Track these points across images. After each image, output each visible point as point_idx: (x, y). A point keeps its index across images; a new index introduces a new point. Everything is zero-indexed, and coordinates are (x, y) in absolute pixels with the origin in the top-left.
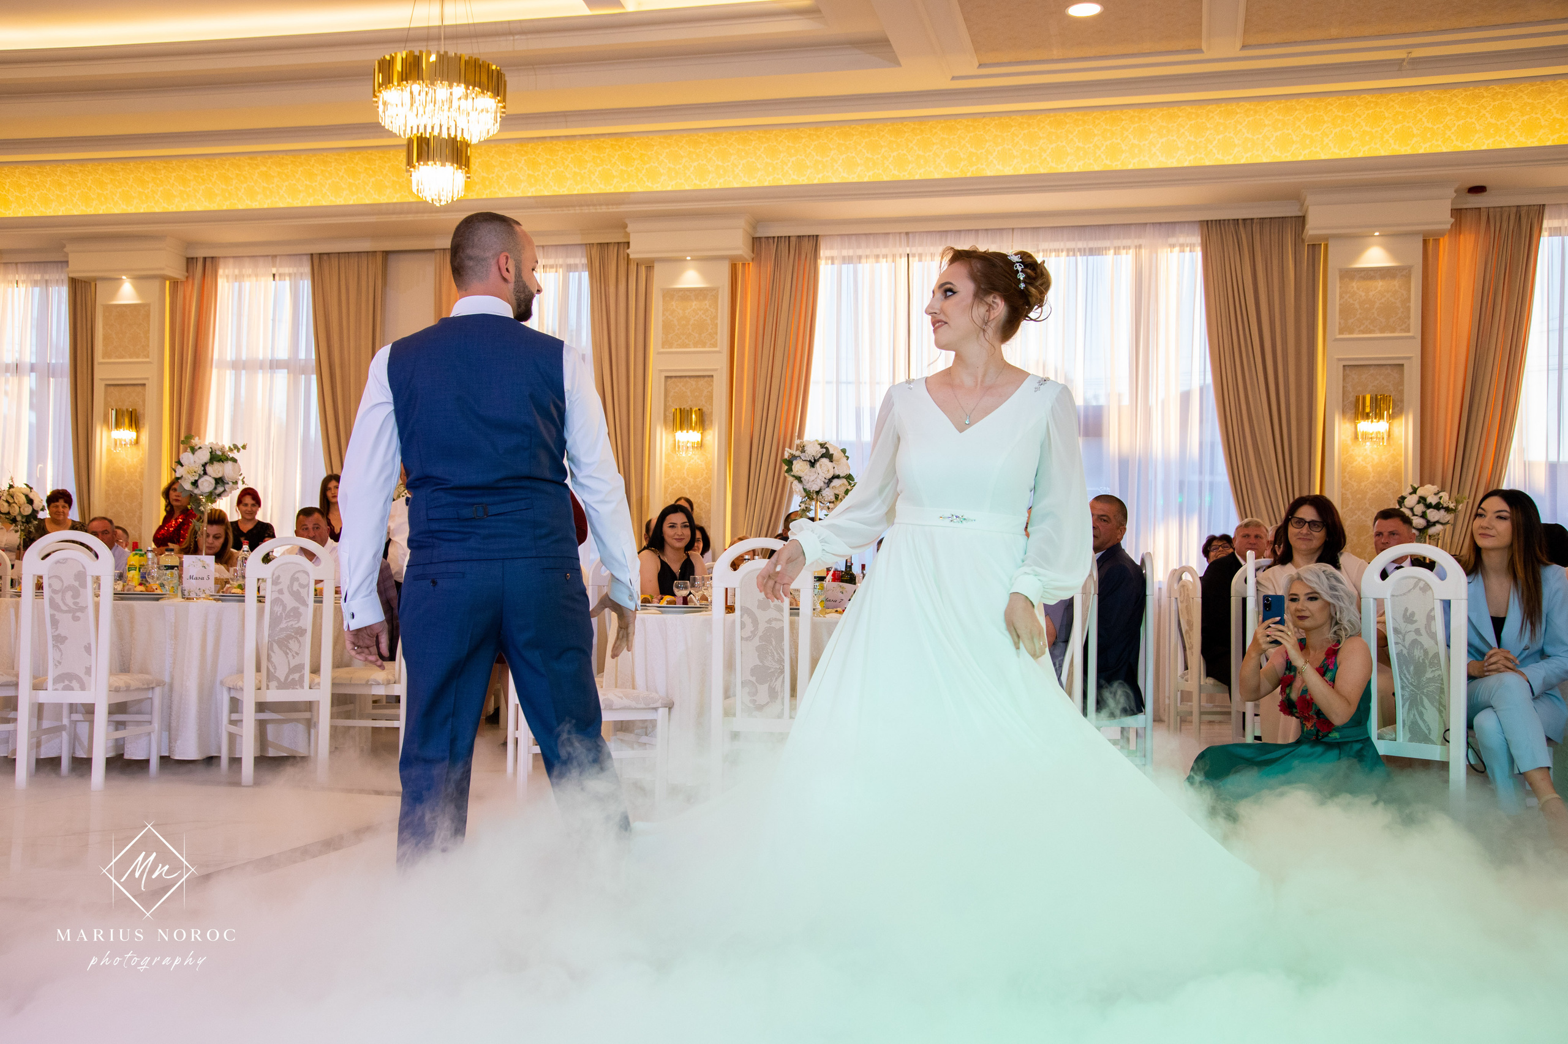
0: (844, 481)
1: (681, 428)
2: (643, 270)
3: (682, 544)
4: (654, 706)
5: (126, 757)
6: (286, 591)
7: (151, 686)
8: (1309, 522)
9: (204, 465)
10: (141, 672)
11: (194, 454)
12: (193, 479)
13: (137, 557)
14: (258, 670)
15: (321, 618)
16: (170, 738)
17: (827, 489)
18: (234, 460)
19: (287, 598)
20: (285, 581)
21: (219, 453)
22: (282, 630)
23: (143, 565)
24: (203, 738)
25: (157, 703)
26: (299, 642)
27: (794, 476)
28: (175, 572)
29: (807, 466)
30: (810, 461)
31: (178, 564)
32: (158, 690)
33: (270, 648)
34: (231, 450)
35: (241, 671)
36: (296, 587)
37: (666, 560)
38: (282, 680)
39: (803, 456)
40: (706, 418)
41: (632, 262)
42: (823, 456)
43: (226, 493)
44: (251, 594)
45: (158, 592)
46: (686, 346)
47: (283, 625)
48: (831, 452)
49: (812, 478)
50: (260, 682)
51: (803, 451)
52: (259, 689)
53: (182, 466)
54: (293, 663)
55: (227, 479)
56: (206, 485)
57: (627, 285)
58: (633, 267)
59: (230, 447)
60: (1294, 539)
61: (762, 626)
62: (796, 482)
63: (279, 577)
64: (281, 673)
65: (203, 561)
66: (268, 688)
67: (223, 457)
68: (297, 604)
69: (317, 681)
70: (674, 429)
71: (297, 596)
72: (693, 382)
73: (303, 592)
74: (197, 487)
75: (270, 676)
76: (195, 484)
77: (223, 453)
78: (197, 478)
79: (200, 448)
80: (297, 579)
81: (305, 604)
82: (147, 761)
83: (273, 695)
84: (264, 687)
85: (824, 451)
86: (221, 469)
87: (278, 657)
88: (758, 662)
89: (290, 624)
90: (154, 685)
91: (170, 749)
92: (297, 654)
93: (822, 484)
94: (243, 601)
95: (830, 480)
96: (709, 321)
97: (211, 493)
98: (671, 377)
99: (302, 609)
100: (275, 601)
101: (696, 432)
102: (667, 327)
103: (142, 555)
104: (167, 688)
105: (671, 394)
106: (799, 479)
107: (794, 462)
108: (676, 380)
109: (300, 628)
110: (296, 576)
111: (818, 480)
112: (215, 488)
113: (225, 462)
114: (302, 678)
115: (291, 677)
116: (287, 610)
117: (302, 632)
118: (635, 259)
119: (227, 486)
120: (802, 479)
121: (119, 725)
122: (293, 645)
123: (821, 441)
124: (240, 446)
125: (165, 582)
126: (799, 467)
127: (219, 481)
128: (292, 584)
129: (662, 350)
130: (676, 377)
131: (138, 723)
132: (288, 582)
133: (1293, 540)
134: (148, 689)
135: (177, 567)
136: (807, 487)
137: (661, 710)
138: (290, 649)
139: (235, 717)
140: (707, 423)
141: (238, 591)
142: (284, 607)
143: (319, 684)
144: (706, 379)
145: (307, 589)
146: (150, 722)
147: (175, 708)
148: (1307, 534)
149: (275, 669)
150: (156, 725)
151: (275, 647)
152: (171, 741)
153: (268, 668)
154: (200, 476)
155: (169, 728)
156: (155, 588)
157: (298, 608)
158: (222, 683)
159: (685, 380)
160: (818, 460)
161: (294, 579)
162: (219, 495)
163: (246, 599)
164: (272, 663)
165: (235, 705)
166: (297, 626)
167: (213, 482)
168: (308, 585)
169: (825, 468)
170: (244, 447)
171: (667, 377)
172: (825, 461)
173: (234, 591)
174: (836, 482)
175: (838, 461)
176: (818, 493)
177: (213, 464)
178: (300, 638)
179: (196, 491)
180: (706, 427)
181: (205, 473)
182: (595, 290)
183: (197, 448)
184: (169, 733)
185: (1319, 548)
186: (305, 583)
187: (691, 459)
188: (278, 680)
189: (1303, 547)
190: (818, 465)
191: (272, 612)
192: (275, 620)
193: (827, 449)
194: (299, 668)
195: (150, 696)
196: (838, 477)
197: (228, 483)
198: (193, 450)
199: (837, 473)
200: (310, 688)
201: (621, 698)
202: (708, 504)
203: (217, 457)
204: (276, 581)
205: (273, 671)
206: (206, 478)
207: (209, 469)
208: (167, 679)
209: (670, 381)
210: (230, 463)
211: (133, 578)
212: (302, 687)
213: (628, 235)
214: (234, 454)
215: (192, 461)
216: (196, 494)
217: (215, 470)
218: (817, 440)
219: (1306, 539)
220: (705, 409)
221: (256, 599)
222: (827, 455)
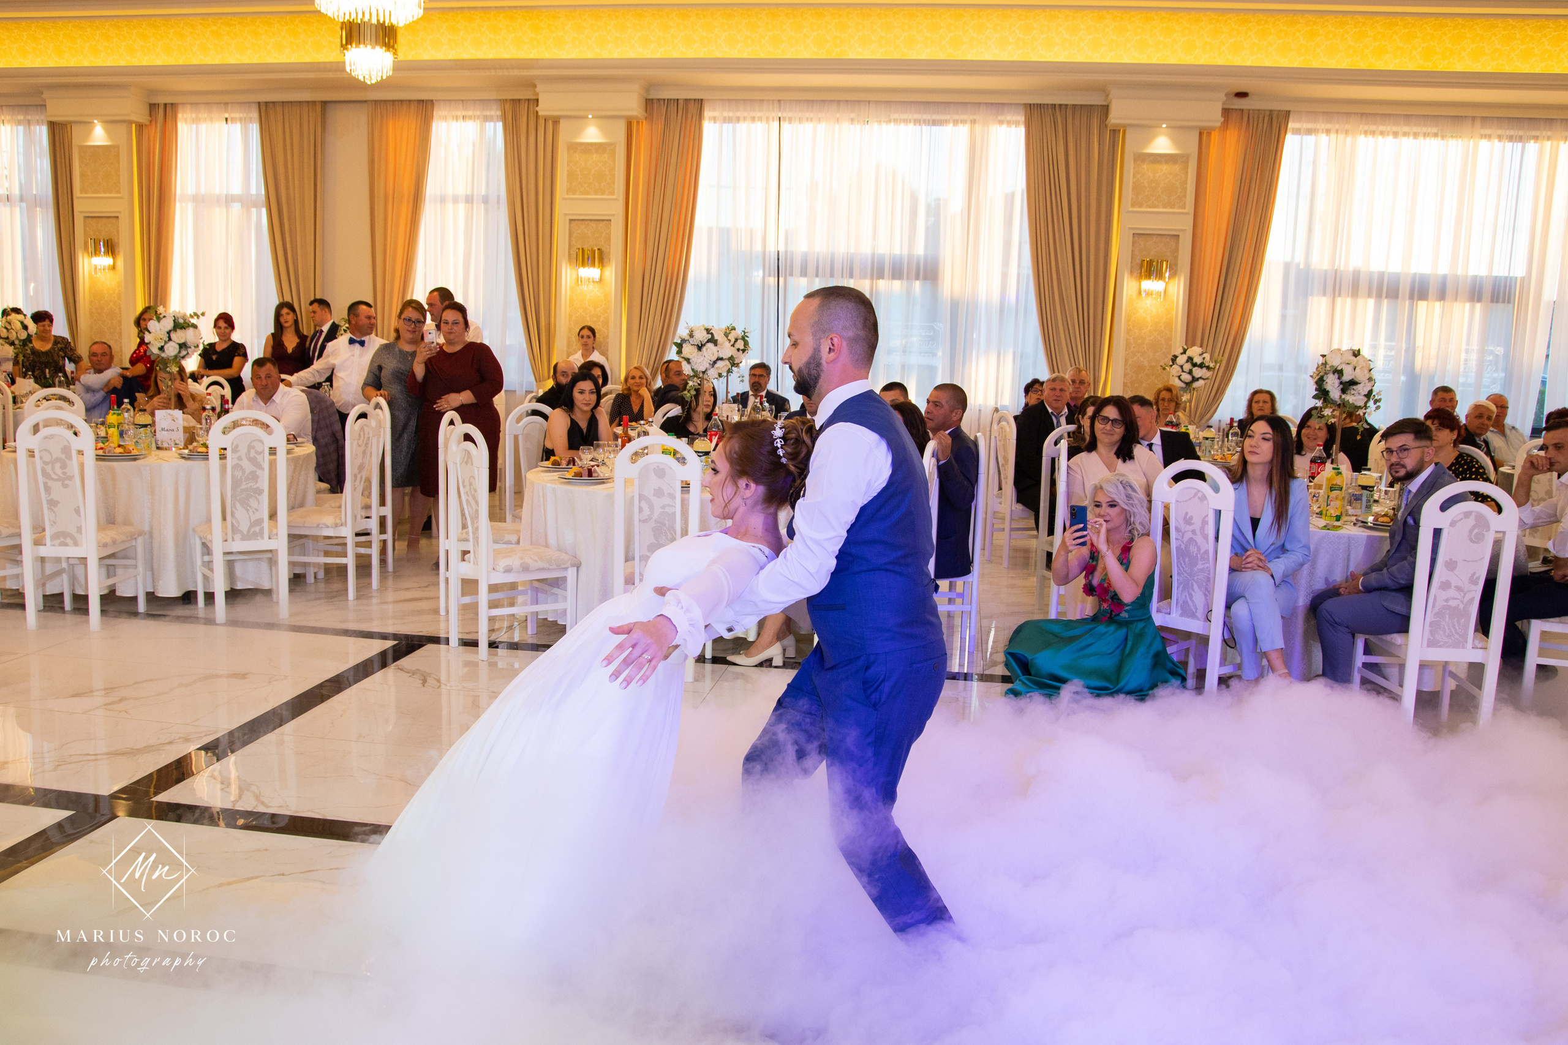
0: (727, 362)
1: (583, 265)
2: (550, 124)
3: (588, 408)
4: (565, 566)
5: (118, 593)
6: (244, 457)
7: (134, 537)
8: (1112, 421)
9: (169, 333)
10: (125, 524)
11: (159, 322)
12: (159, 345)
13: (115, 416)
14: (224, 519)
15: (276, 469)
16: (153, 577)
17: (712, 370)
18: (195, 326)
19: (245, 464)
20: (243, 450)
21: (181, 321)
22: (242, 490)
23: (121, 423)
24: (181, 578)
25: (140, 550)
26: (258, 500)
27: (683, 358)
28: (149, 429)
29: (695, 350)
30: (698, 345)
31: (151, 422)
32: (140, 540)
33: (233, 506)
34: (191, 316)
35: (209, 520)
36: (252, 454)
37: (573, 417)
38: (245, 532)
39: (691, 340)
40: (604, 257)
41: (541, 118)
42: (709, 341)
43: (189, 356)
44: (214, 454)
45: (135, 452)
46: (588, 193)
47: (243, 486)
48: (716, 338)
49: (699, 361)
50: (226, 534)
51: (691, 335)
52: (226, 541)
53: (150, 333)
54: (254, 518)
55: (189, 344)
56: (171, 350)
57: (537, 135)
58: (541, 122)
59: (191, 315)
60: (1100, 433)
61: (657, 511)
62: (684, 364)
63: (237, 446)
64: (244, 526)
65: (172, 415)
66: (233, 540)
67: (185, 325)
68: (254, 469)
69: (275, 531)
70: (577, 266)
71: (253, 461)
72: (593, 224)
73: (259, 458)
74: (164, 351)
75: (235, 530)
76: (162, 349)
77: (185, 320)
78: (163, 344)
79: (164, 317)
80: (254, 447)
81: (261, 468)
82: (134, 599)
83: (239, 546)
84: (230, 539)
85: (710, 336)
86: (183, 335)
87: (240, 511)
88: (653, 541)
89: (250, 484)
90: (136, 536)
91: (154, 587)
92: (257, 510)
93: (708, 366)
94: (207, 459)
95: (715, 362)
96: (608, 173)
97: (176, 357)
98: (574, 220)
99: (259, 472)
100: (236, 467)
101: (596, 269)
102: (571, 176)
103: (119, 415)
104: (147, 535)
105: (575, 235)
106: (688, 360)
107: (684, 345)
108: (579, 222)
109: (258, 488)
110: (252, 444)
111: (704, 362)
112: (180, 352)
113: (187, 329)
114: (262, 529)
115: (252, 530)
116: (247, 472)
117: (260, 492)
118: (543, 116)
119: (189, 350)
120: (691, 361)
121: (110, 571)
122: (253, 503)
123: (707, 326)
124: (199, 313)
125: (140, 441)
126: (688, 350)
127: (183, 346)
128: (249, 451)
129: (567, 196)
130: (578, 220)
131: (126, 567)
132: (246, 450)
133: (1098, 434)
134: (132, 539)
135: (150, 425)
136: (695, 367)
137: (570, 570)
138: (250, 506)
139: (206, 558)
140: (605, 260)
141: (203, 449)
142: (244, 471)
143: (277, 534)
144: (605, 222)
145: (262, 455)
146: (136, 566)
147: (155, 553)
148: (1110, 430)
149: (239, 523)
150: (141, 569)
151: (238, 505)
152: (154, 580)
153: (232, 523)
154: (166, 343)
155: (152, 571)
156: (131, 449)
157: (256, 472)
158: (194, 530)
159: (587, 223)
160: (704, 345)
161: (250, 447)
162: (183, 357)
163: (210, 457)
164: (235, 518)
165: (207, 549)
166: (255, 487)
167: (177, 347)
168: (263, 452)
169: (710, 351)
170: (203, 314)
171: (571, 220)
172: (710, 345)
173: (200, 450)
174: (720, 364)
175: (722, 345)
176: (704, 373)
177: (176, 331)
178: (259, 497)
179: (163, 355)
180: (605, 264)
181: (170, 339)
182: (508, 141)
183: (161, 316)
184: (153, 574)
185: (1117, 442)
186: (259, 449)
187: (591, 292)
188: (241, 532)
189: (1107, 440)
190: (704, 349)
191: (233, 477)
192: (236, 483)
193: (712, 334)
194: (259, 522)
195: (134, 544)
196: (722, 359)
197: (190, 347)
198: (159, 319)
199: (721, 356)
200: (270, 538)
201: (536, 561)
202: (606, 331)
203: (180, 325)
204: (235, 451)
205: (236, 525)
206: (171, 343)
207: (173, 335)
208: (147, 528)
209: (573, 224)
210: (191, 329)
211: (113, 434)
212: (263, 538)
213: (538, 94)
214: (194, 321)
215: (158, 329)
216: (163, 358)
217: (179, 337)
218: (703, 326)
219: (1110, 434)
220: (603, 249)
221: (218, 456)
222: (713, 341)
